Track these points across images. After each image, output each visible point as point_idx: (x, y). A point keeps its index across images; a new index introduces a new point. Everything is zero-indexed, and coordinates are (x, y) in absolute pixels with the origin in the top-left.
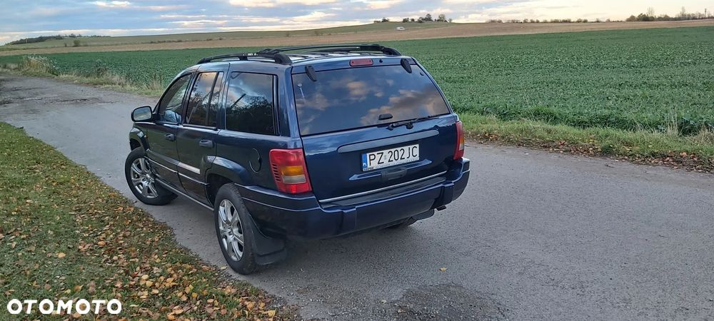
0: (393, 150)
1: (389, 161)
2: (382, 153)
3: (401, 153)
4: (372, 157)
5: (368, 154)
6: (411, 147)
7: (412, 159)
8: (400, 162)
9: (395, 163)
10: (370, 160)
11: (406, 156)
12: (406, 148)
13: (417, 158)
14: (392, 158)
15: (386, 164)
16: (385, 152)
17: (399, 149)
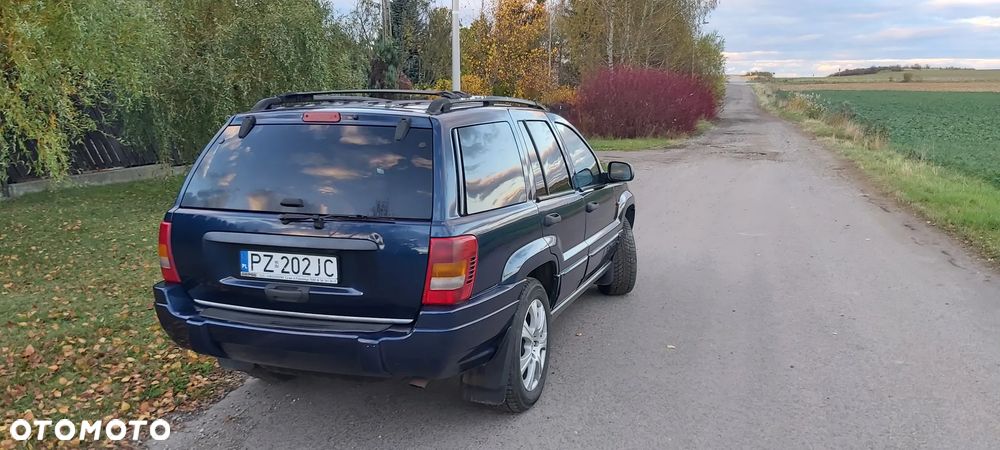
0: (290, 256)
1: (283, 272)
2: (271, 257)
3: (303, 265)
4: (256, 259)
5: (250, 253)
6: (323, 259)
7: (323, 279)
8: (300, 277)
9: (292, 277)
10: (253, 262)
11: (313, 270)
12: (313, 259)
13: (334, 280)
14: (287, 269)
15: (277, 274)
16: (277, 256)
17: (301, 257)
